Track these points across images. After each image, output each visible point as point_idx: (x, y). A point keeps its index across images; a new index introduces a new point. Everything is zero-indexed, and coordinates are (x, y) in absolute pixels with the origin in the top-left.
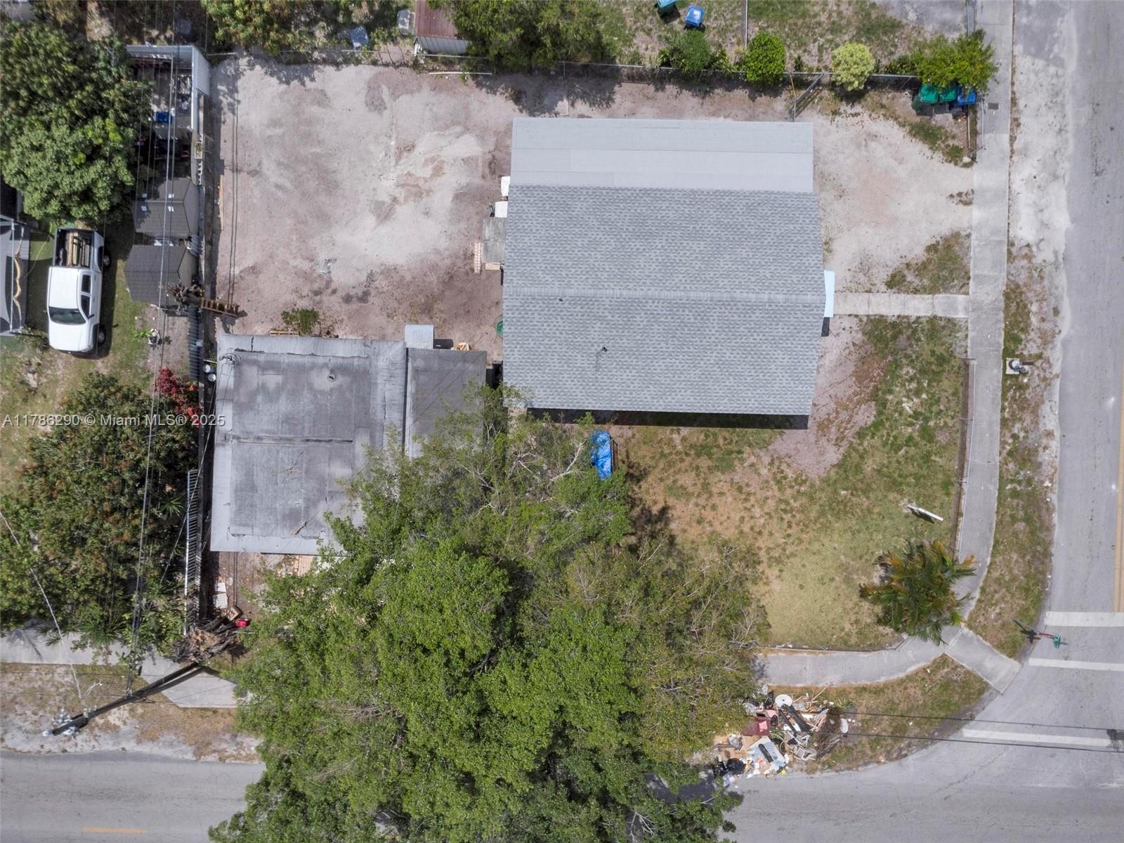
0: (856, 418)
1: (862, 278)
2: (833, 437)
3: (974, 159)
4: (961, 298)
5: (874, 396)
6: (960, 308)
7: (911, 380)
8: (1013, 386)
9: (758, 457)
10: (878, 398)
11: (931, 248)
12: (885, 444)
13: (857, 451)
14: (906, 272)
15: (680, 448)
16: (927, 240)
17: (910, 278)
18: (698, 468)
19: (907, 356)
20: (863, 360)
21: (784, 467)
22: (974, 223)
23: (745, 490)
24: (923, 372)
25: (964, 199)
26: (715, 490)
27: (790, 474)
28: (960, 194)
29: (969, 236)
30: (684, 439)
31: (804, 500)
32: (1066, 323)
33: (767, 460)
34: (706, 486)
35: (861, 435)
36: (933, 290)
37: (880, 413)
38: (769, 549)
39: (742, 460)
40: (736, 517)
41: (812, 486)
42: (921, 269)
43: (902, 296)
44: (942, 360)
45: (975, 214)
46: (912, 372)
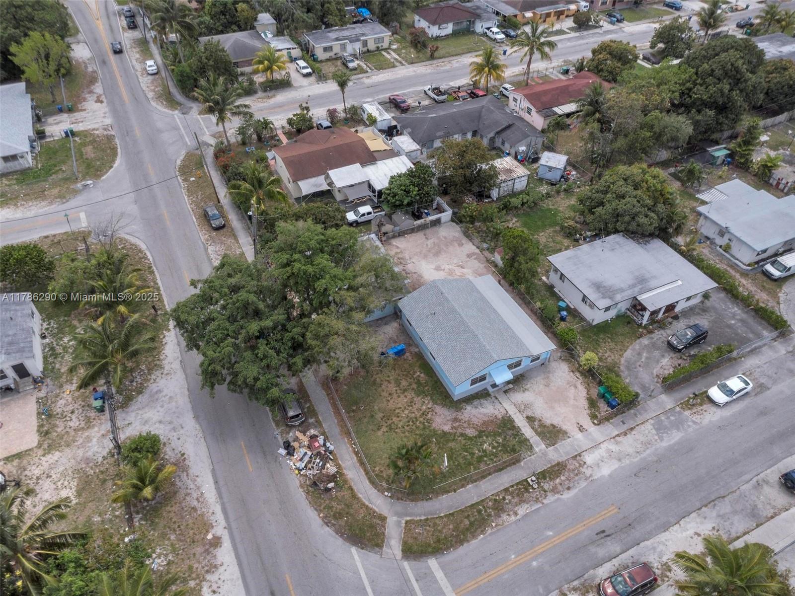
0: (467, 430)
1: (523, 407)
2: (454, 425)
3: (598, 425)
4: (544, 446)
5: (481, 432)
6: (540, 448)
7: (498, 443)
8: (524, 485)
9: (428, 403)
10: (481, 434)
11: (553, 426)
12: (464, 445)
13: (455, 436)
14: (537, 421)
15: (415, 376)
16: (555, 423)
17: (536, 423)
18: (411, 385)
19: (505, 437)
20: (492, 421)
21: (430, 413)
22: (575, 437)
23: (413, 404)
24: (504, 445)
25: (581, 429)
26: (406, 394)
27: (429, 416)
28: (581, 426)
29: (569, 437)
30: (419, 376)
31: (422, 426)
32: (567, 496)
33: (430, 406)
34: (405, 390)
35: (462, 435)
36: (538, 434)
37: (476, 437)
38: (393, 423)
39: (423, 398)
40: (400, 405)
41: (430, 426)
42: (542, 425)
43: (527, 424)
44: (514, 451)
45: (579, 436)
46: (501, 441)
